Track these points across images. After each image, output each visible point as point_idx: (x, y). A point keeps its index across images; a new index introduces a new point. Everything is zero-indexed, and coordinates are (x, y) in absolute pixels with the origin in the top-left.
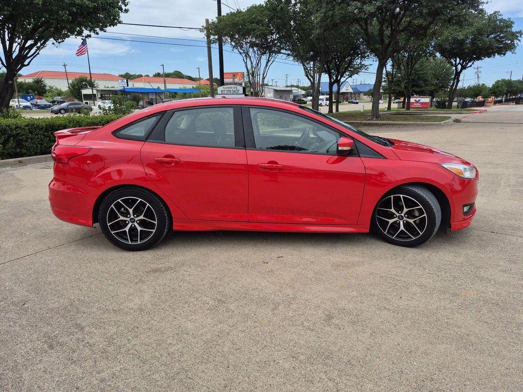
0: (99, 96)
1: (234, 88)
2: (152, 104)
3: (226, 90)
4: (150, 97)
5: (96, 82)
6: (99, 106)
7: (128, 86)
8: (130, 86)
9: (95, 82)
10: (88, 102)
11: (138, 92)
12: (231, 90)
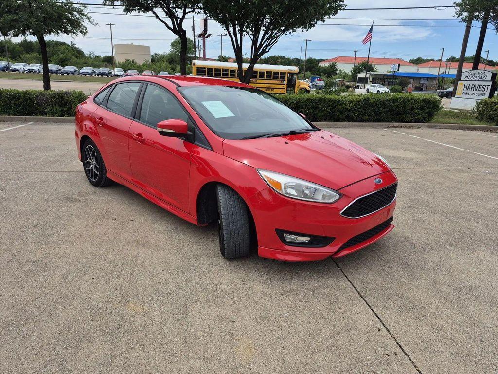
0: (371, 80)
1: (482, 73)
2: (421, 90)
3: (471, 75)
4: (421, 82)
5: (376, 66)
6: (368, 89)
7: (398, 70)
8: (401, 71)
9: (374, 67)
10: (360, 85)
11: (406, 77)
12: (477, 75)
